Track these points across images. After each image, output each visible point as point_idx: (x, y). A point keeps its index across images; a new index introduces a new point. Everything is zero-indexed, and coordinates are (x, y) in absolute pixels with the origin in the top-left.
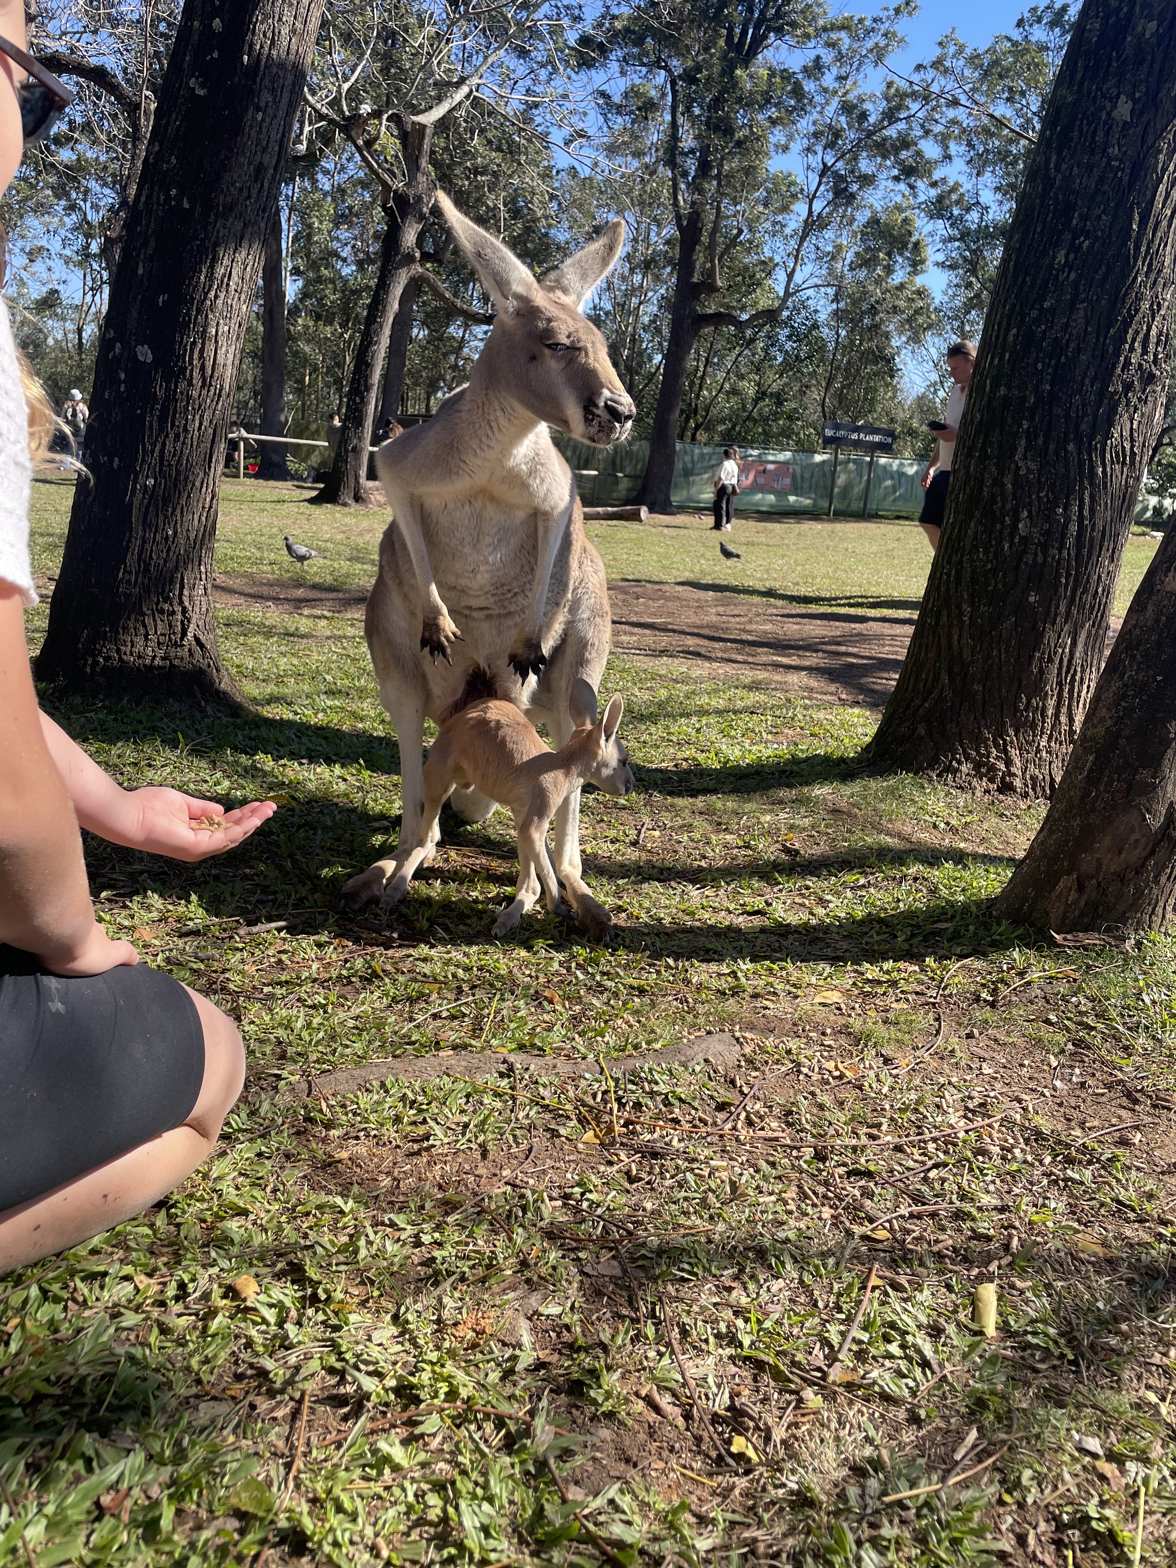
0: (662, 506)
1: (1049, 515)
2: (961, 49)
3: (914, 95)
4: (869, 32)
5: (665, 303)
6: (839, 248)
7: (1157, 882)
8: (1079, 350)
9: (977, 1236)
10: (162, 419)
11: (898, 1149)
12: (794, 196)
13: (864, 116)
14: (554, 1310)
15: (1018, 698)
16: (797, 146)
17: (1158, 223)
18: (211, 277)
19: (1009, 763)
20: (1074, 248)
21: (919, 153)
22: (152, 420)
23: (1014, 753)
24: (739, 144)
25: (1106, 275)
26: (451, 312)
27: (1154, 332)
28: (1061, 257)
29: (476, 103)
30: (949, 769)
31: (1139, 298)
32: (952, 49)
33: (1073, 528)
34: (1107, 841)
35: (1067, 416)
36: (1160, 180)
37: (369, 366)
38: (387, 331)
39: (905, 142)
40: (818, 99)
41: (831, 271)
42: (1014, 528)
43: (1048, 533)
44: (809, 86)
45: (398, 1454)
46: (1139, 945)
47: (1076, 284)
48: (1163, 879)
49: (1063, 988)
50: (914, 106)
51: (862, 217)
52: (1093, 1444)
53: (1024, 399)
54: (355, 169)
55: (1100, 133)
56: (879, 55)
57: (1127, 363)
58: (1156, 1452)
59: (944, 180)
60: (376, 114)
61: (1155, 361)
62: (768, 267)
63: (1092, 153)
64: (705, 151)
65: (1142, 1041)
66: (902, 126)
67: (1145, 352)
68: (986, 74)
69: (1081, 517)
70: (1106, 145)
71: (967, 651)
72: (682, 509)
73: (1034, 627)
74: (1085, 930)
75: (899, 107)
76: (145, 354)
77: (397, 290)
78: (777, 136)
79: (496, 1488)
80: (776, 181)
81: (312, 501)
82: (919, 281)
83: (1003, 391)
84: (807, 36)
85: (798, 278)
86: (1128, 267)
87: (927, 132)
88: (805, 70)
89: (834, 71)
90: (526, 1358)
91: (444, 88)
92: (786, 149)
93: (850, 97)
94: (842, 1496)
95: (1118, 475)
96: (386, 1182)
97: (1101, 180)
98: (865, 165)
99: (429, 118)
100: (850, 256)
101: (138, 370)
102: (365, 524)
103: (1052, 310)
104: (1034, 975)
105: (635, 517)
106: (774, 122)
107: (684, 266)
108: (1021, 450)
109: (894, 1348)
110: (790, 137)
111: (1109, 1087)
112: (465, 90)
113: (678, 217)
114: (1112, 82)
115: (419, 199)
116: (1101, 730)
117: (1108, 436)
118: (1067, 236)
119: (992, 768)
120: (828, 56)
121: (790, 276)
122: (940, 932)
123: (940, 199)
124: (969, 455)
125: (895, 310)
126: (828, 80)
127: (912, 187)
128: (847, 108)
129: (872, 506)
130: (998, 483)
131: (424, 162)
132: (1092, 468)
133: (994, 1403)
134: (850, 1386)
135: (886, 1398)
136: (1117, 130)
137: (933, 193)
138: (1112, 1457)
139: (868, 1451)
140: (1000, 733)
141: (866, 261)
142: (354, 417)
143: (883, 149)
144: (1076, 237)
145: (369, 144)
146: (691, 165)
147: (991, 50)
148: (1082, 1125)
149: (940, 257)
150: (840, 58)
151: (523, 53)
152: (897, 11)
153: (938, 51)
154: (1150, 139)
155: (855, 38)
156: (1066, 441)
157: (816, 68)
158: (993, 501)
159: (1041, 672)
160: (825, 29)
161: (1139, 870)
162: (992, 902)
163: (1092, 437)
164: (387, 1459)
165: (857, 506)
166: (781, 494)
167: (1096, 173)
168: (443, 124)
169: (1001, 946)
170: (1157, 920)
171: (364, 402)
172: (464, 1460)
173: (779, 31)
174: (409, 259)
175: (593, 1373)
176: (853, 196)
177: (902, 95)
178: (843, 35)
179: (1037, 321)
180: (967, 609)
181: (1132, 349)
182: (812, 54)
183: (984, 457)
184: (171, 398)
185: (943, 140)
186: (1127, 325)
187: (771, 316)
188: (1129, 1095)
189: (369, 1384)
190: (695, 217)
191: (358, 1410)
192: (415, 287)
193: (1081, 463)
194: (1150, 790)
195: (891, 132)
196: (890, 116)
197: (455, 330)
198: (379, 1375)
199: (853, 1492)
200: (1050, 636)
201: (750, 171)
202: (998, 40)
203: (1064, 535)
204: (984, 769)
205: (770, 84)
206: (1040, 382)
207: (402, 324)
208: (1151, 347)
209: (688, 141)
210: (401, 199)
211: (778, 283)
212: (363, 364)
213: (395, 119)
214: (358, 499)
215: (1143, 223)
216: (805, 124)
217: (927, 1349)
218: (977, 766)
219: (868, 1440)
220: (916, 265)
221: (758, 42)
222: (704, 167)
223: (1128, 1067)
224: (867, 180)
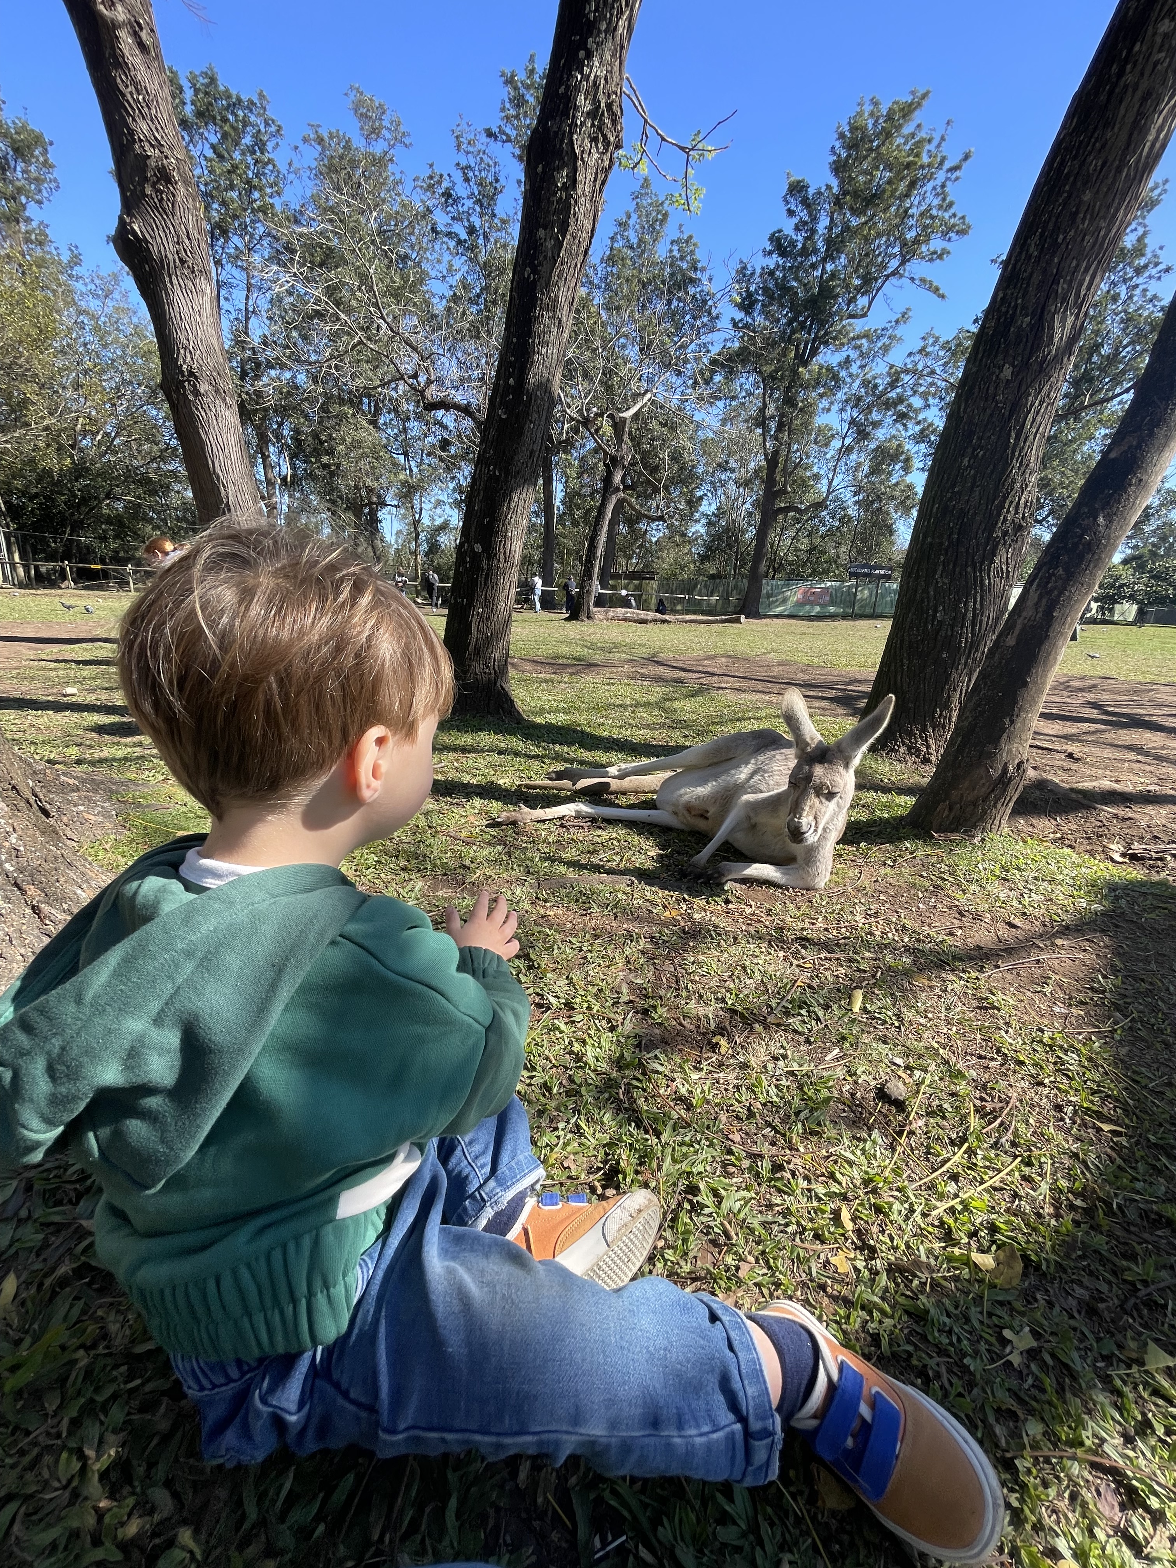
0: (754, 614)
1: (956, 608)
2: (937, 339)
3: (907, 371)
4: (878, 338)
5: (756, 504)
6: (859, 464)
7: (995, 806)
8: (975, 514)
9: (859, 970)
10: (486, 579)
11: (826, 930)
12: (833, 436)
13: (876, 386)
14: (639, 981)
15: (935, 711)
16: (835, 408)
17: (1027, 438)
18: (509, 508)
19: (928, 747)
20: (974, 456)
21: (910, 406)
22: (481, 580)
23: (931, 742)
24: (801, 410)
25: (992, 472)
26: (640, 517)
27: (1023, 501)
28: (966, 462)
29: (653, 402)
30: (893, 750)
31: (1014, 482)
32: (931, 341)
33: (970, 615)
34: (967, 784)
35: (967, 552)
36: (1029, 412)
37: (595, 547)
38: (605, 528)
39: (901, 400)
40: (848, 380)
41: (855, 477)
42: (934, 616)
43: (955, 618)
44: (843, 374)
45: (563, 1027)
46: (983, 840)
47: (975, 476)
48: (999, 805)
49: (933, 860)
50: (906, 378)
51: (872, 446)
52: (899, 1061)
53: (941, 544)
54: (591, 445)
55: (992, 388)
56: (886, 349)
57: (1005, 519)
58: (932, 1068)
59: (925, 420)
60: (601, 415)
61: (1023, 517)
62: (817, 477)
63: (986, 400)
64: (782, 416)
65: (973, 887)
66: (899, 390)
67: (1017, 513)
68: (954, 354)
69: (975, 609)
70: (995, 395)
71: (905, 686)
72: (766, 616)
73: (945, 671)
74: (952, 831)
75: (897, 380)
76: (478, 548)
77: (610, 507)
78: (824, 403)
79: (603, 1043)
80: (820, 430)
81: (566, 619)
82: (909, 479)
83: (929, 540)
84: (843, 344)
85: (835, 483)
86: (1007, 465)
87: (915, 392)
88: (839, 364)
89: (858, 363)
90: (624, 998)
91: (637, 396)
92: (829, 410)
93: (868, 376)
94: (765, 1067)
95: (999, 584)
96: (569, 925)
97: (991, 415)
98: (875, 416)
99: (628, 414)
100: (866, 468)
101: (476, 557)
102: (592, 630)
103: (960, 493)
104: (919, 853)
105: (738, 621)
106: (821, 396)
107: (770, 482)
108: (939, 572)
109: (803, 1012)
110: (832, 403)
111: (950, 908)
112: (648, 396)
113: (766, 455)
114: (1000, 356)
115: (623, 458)
116: (966, 723)
117: (992, 562)
118: (970, 450)
119: (918, 750)
120: (854, 354)
121: (830, 483)
122: (871, 832)
123: (922, 431)
124: (909, 576)
125: (893, 498)
126: (854, 369)
127: (905, 425)
128: (865, 383)
129: (879, 610)
130: (926, 591)
131: (626, 438)
132: (982, 581)
133: (851, 1039)
134: (778, 1025)
135: (795, 1031)
136: (1002, 385)
137: (918, 428)
138: (908, 1067)
139: (782, 1051)
140: (924, 730)
141: (875, 470)
142: (588, 573)
143: (888, 405)
144: (974, 450)
145: (597, 431)
146: (773, 425)
147: (957, 337)
148: (930, 925)
149: (921, 465)
150: (862, 355)
151: (679, 374)
152: (897, 322)
153: (921, 344)
154: (1023, 388)
155: (871, 342)
156: (966, 566)
157: (848, 361)
158: (922, 601)
159: (949, 696)
160: (853, 339)
161: (985, 799)
162: (902, 818)
163: (982, 563)
164: (558, 1028)
165: (869, 611)
166: (823, 606)
167: (989, 412)
168: (636, 416)
169: (901, 839)
170: (995, 827)
171: (593, 567)
172: (592, 1032)
173: (826, 344)
174: (617, 489)
175: (654, 1007)
176: (868, 434)
177: (897, 373)
178: (864, 341)
179: (950, 499)
180: (906, 662)
181: (1008, 511)
182: (844, 355)
183: (918, 577)
184: (490, 569)
185: (925, 396)
186: (1005, 498)
187: (819, 505)
188: (960, 913)
189: (553, 1000)
190: (776, 453)
191: (549, 1008)
192: (620, 503)
193: (975, 578)
194: (992, 756)
195: (893, 395)
196: (893, 385)
197: (642, 526)
198: (557, 997)
199: (770, 1066)
200: (954, 675)
201: (806, 424)
202: (961, 330)
203: (964, 620)
204: (912, 750)
205: (819, 373)
206: (951, 534)
207: (613, 523)
208: (1021, 510)
209: (771, 410)
210: (613, 459)
211: (823, 486)
212: (592, 547)
213: (611, 416)
214: (589, 617)
215: (1017, 438)
216: (841, 396)
217: (820, 1014)
218: (910, 749)
219: (782, 1047)
220: (907, 469)
221: (814, 352)
222: (780, 427)
223: (962, 900)
224: (876, 425)
